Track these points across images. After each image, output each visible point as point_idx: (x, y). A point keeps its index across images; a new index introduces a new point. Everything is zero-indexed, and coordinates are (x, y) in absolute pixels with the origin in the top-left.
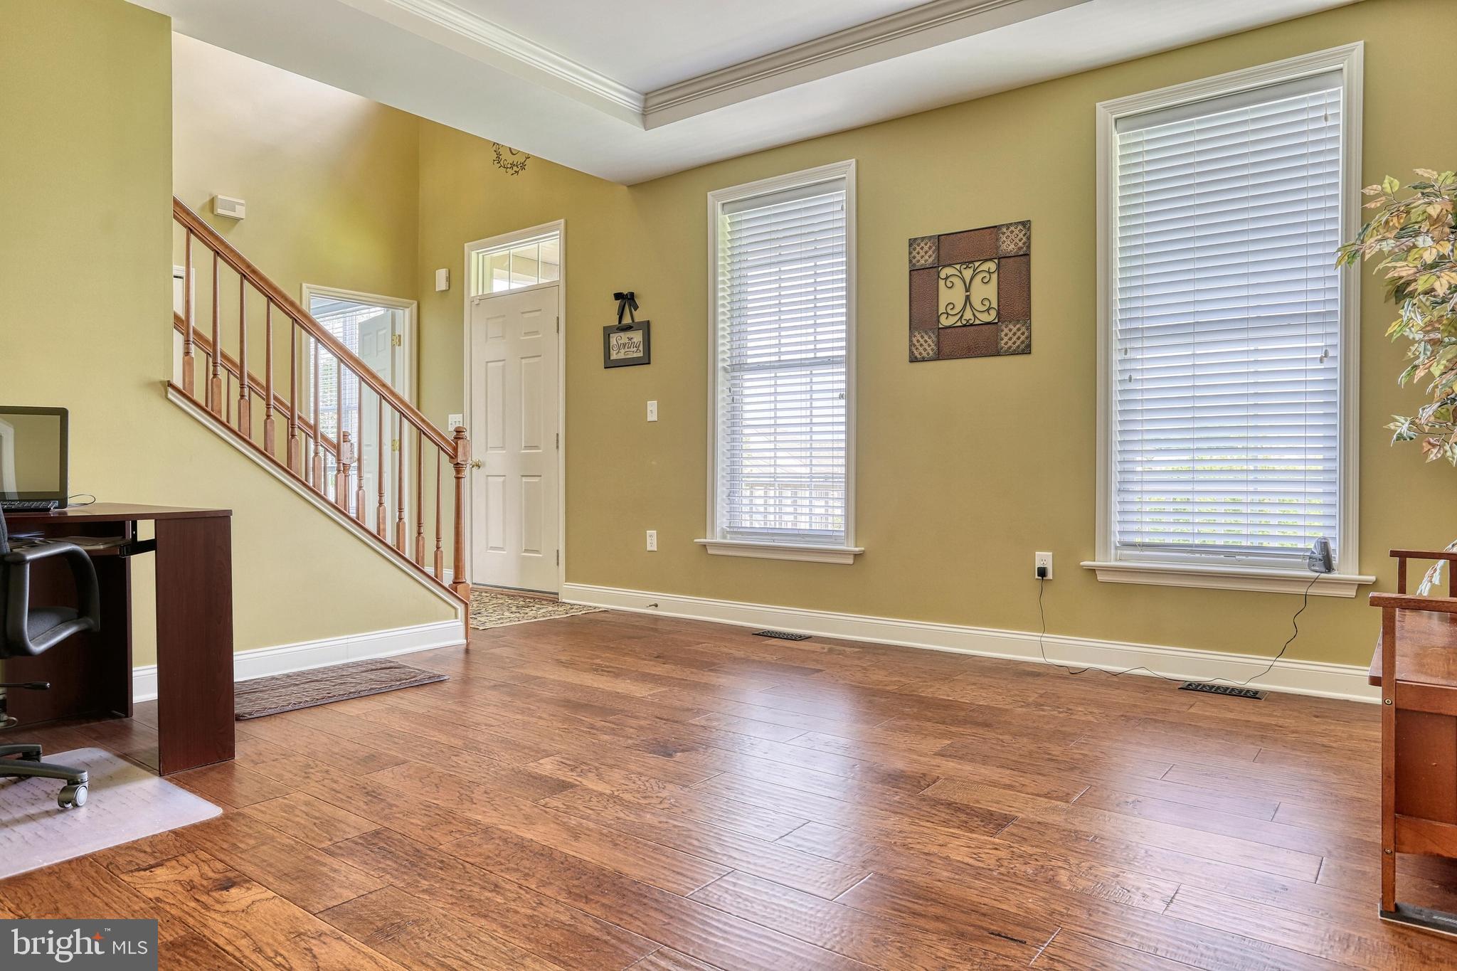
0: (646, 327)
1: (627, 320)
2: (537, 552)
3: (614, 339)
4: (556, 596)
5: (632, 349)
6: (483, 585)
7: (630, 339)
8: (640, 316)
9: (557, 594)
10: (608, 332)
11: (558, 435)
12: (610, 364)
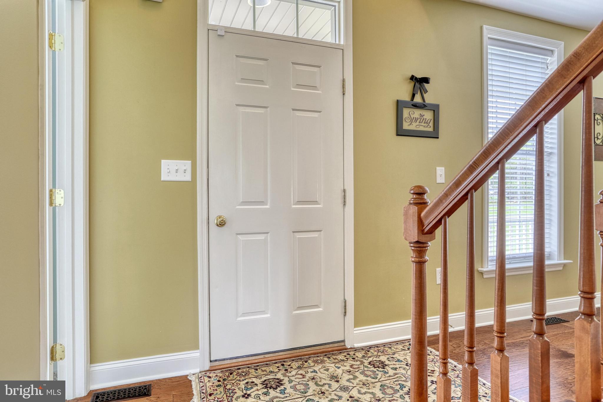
0: (435, 109)
1: (418, 99)
2: (316, 306)
3: (406, 112)
4: (342, 344)
5: (423, 124)
6: (231, 359)
7: (421, 116)
8: (429, 99)
9: (343, 341)
10: (399, 105)
11: (344, 191)
12: (401, 132)
